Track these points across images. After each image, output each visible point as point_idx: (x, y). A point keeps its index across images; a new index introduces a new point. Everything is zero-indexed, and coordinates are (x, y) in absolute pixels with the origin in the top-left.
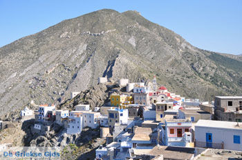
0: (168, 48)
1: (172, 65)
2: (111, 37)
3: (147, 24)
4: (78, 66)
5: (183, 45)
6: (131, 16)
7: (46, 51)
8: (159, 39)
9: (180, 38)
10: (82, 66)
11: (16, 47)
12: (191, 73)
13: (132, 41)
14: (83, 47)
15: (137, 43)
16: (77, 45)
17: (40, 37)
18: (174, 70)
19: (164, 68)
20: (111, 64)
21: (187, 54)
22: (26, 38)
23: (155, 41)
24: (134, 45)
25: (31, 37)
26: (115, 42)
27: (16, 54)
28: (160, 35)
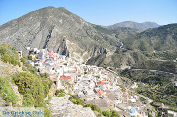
0: (77, 24)
1: (78, 31)
2: (52, 19)
3: (68, 13)
4: (36, 33)
5: (83, 23)
6: (61, 9)
7: (22, 26)
8: (73, 20)
9: (82, 19)
10: (38, 33)
11: (8, 25)
12: (86, 35)
13: (61, 21)
14: (39, 24)
15: (63, 22)
16: (36, 23)
17: (19, 20)
18: (78, 34)
19: (74, 33)
20: (51, 32)
21: (85, 26)
22: (13, 20)
23: (71, 21)
24: (62, 23)
25: (15, 20)
26: (53, 22)
27: (8, 28)
28: (74, 18)
